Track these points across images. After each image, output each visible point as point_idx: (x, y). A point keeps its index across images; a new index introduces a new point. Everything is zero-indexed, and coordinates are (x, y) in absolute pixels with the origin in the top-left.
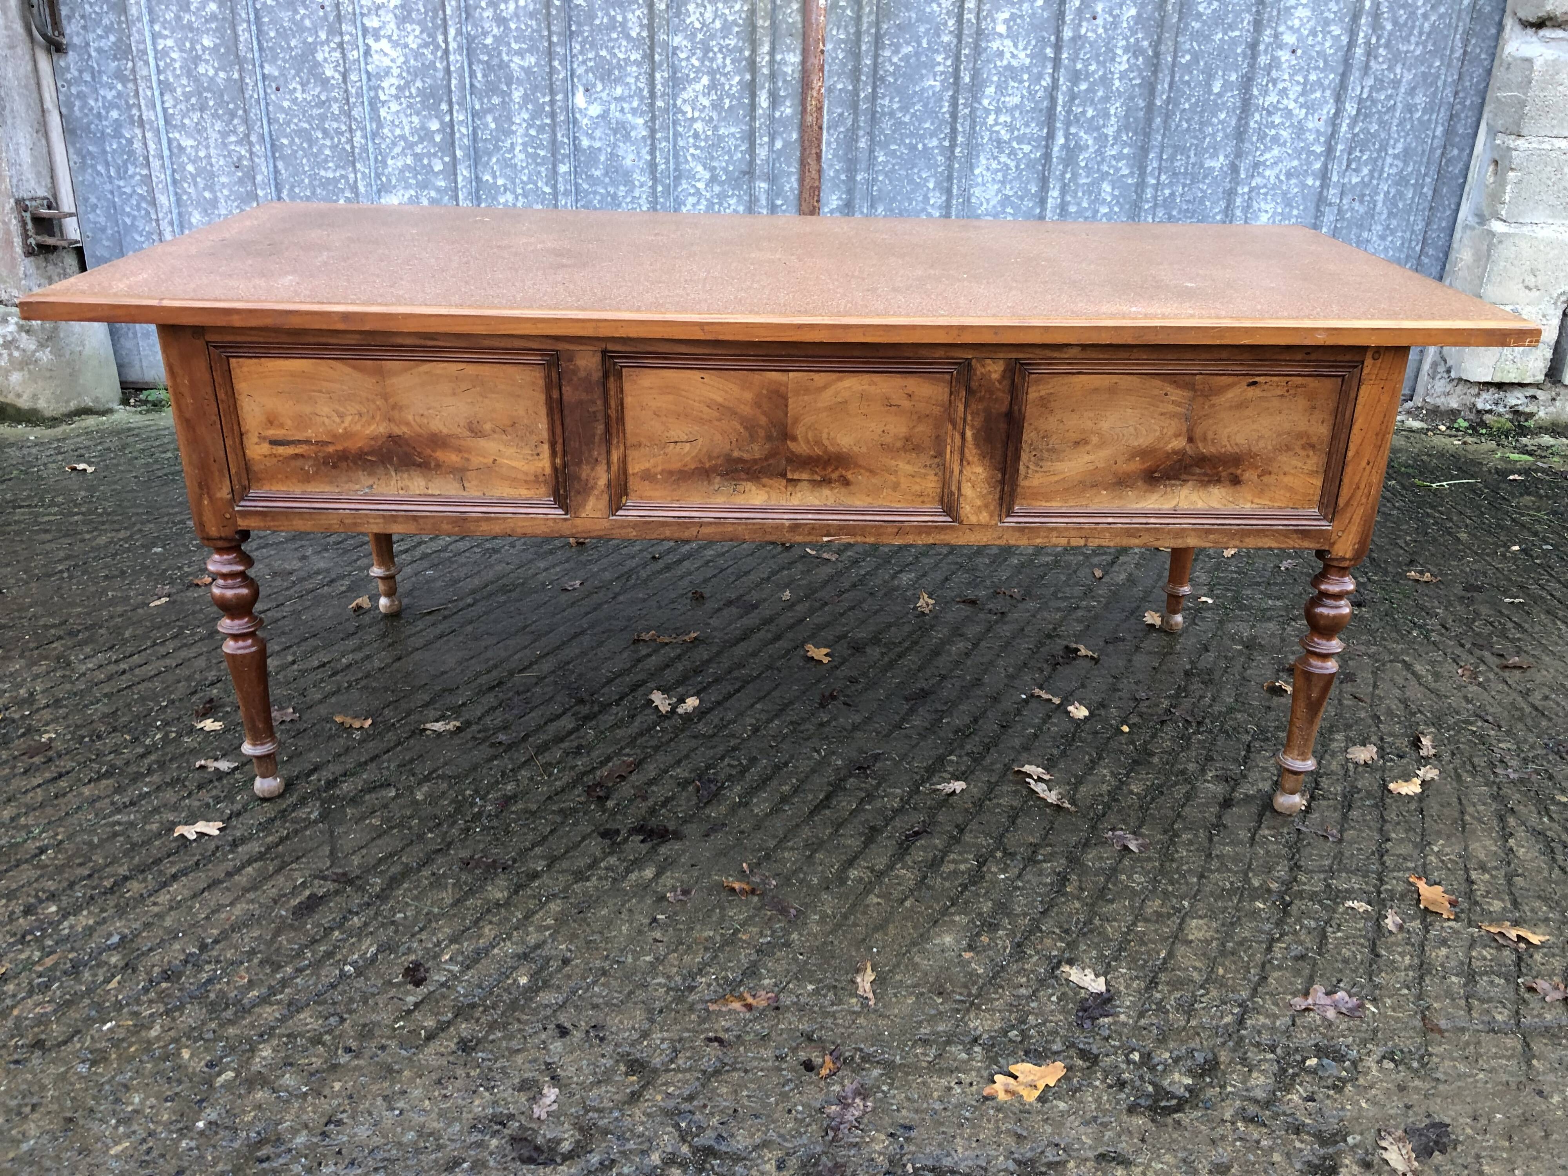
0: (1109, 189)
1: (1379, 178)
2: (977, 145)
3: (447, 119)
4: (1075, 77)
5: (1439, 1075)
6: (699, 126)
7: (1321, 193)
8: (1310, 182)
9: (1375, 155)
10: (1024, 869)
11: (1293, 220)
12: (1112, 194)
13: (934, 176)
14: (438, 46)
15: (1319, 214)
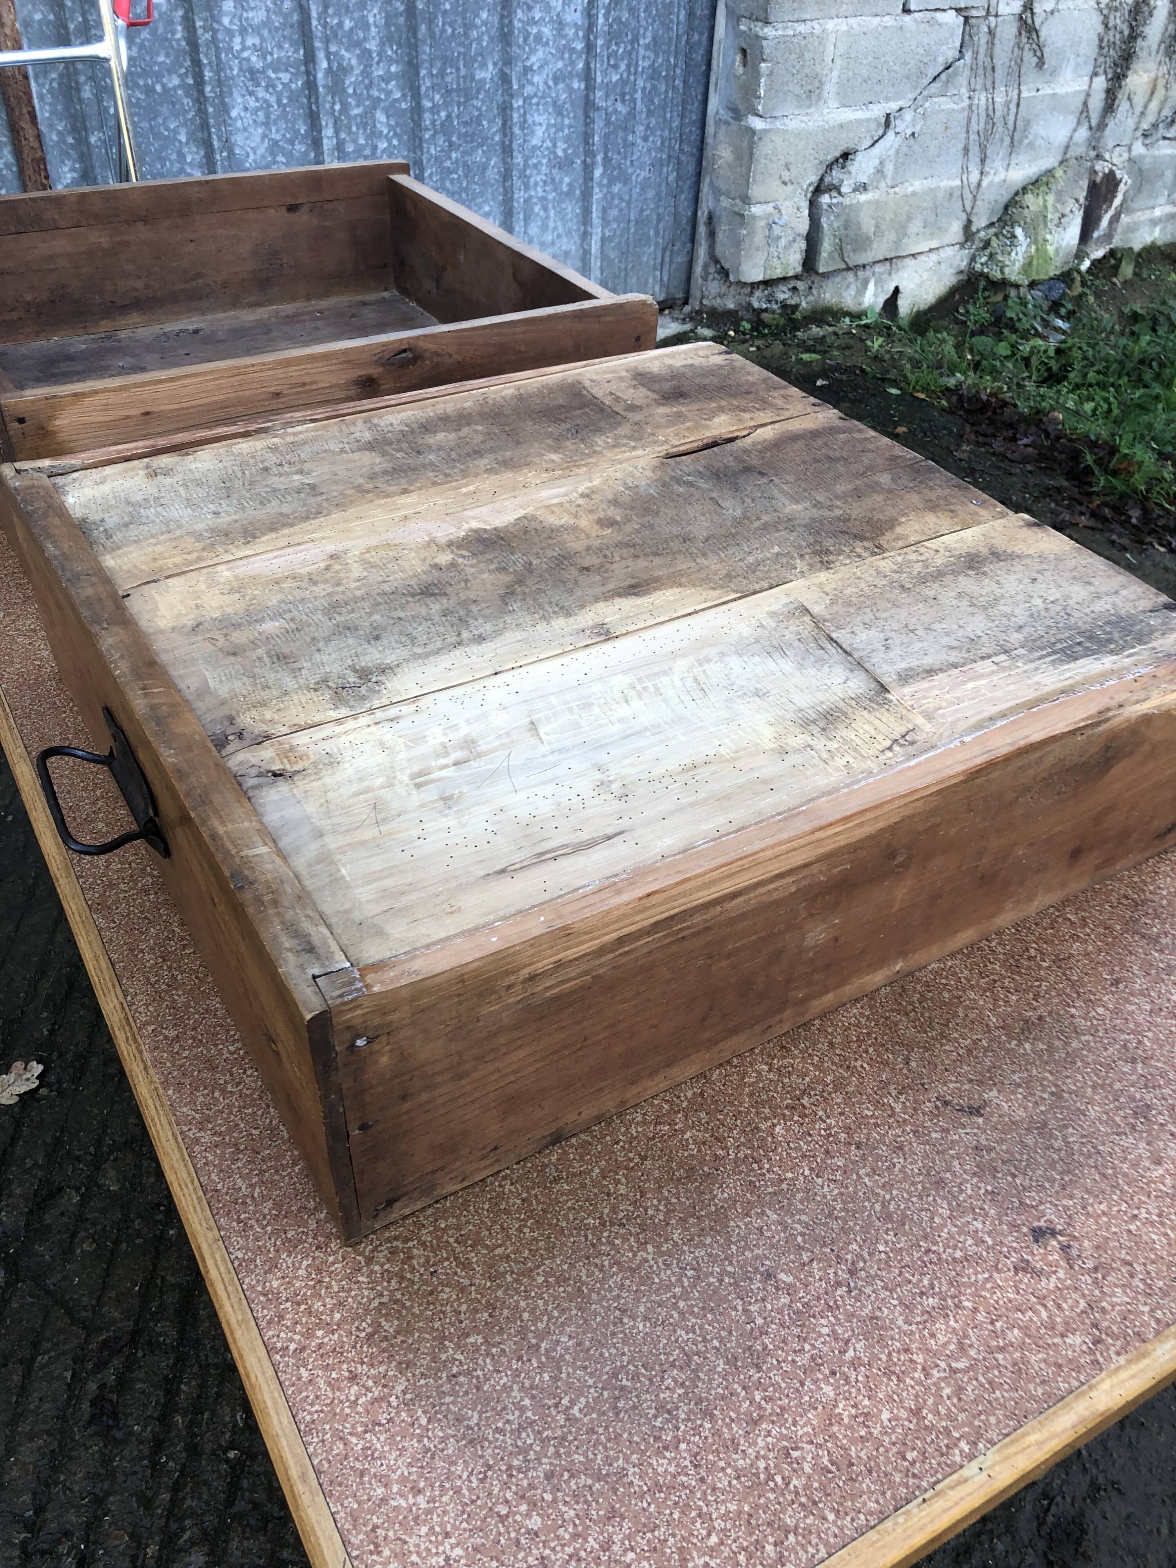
1: (635, 73)
2: (228, 78)
7: (587, 96)
8: (576, 85)
9: (629, 47)
11: (566, 131)
15: (588, 121)
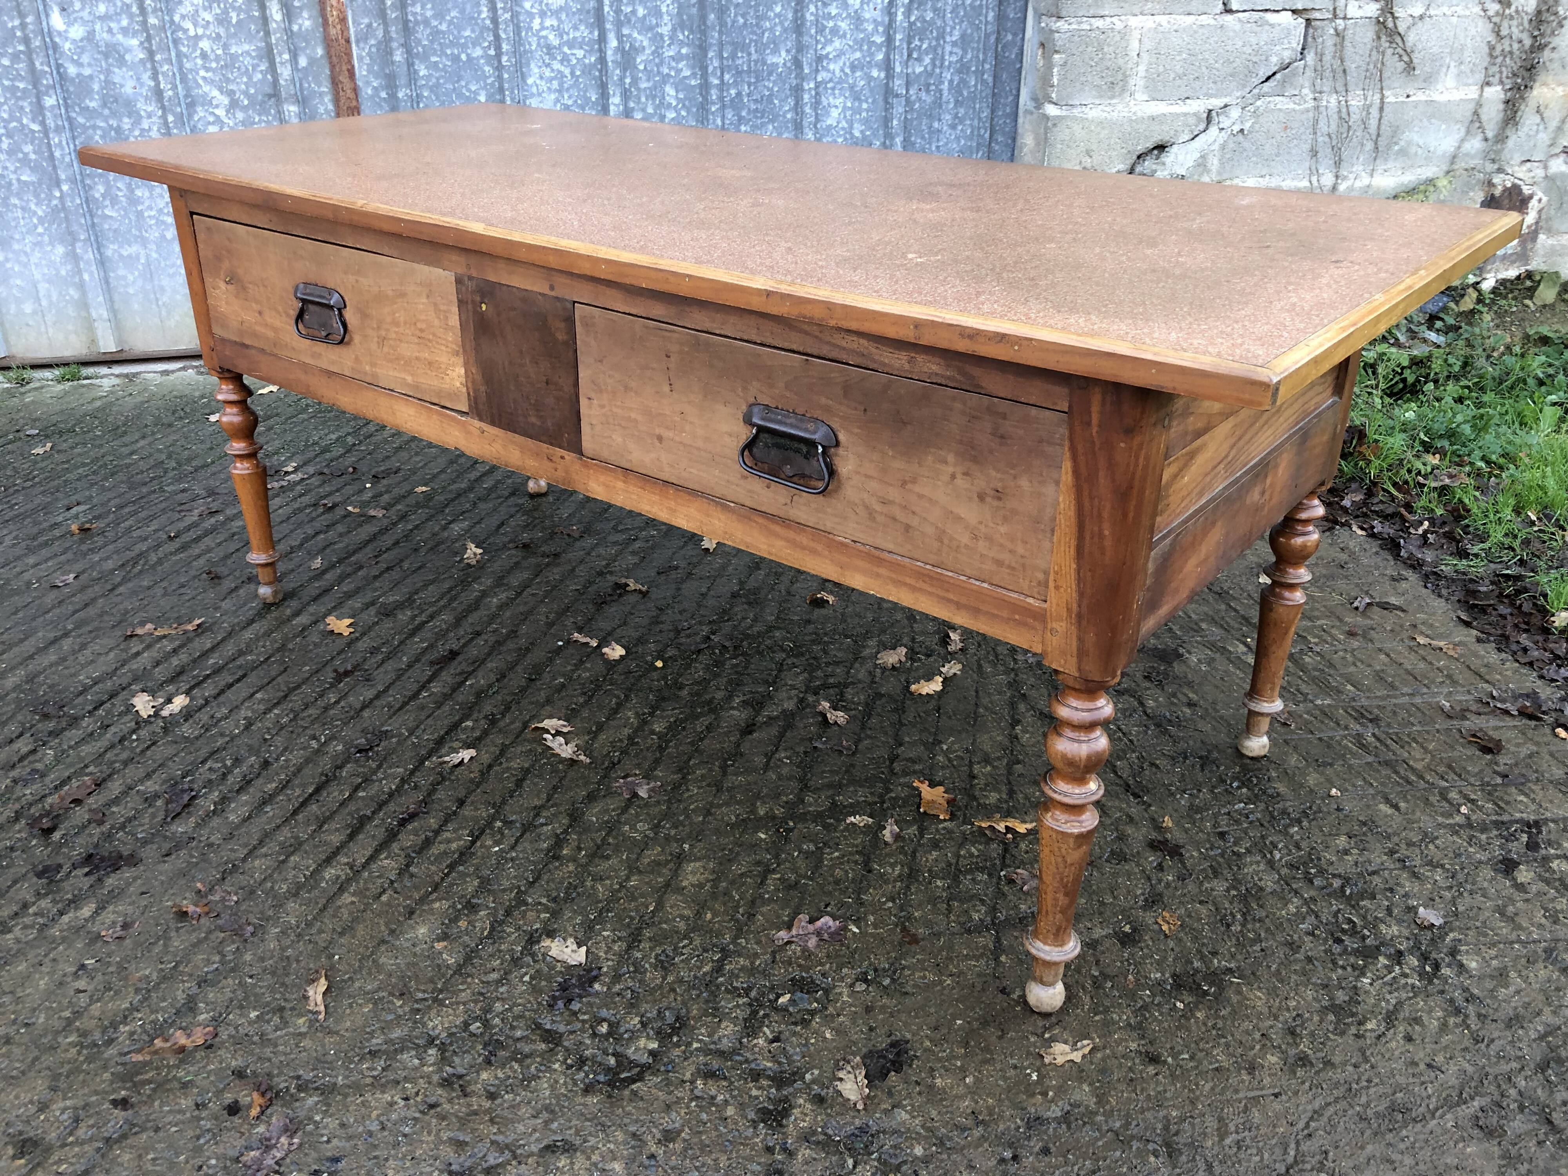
0: (672, 92)
1: (941, 66)
2: (525, 52)
5: (909, 989)
6: (205, 44)
7: (887, 84)
8: (875, 73)
9: (934, 43)
10: (521, 836)
11: (864, 114)
12: (677, 98)
13: (484, 88)
15: (888, 106)
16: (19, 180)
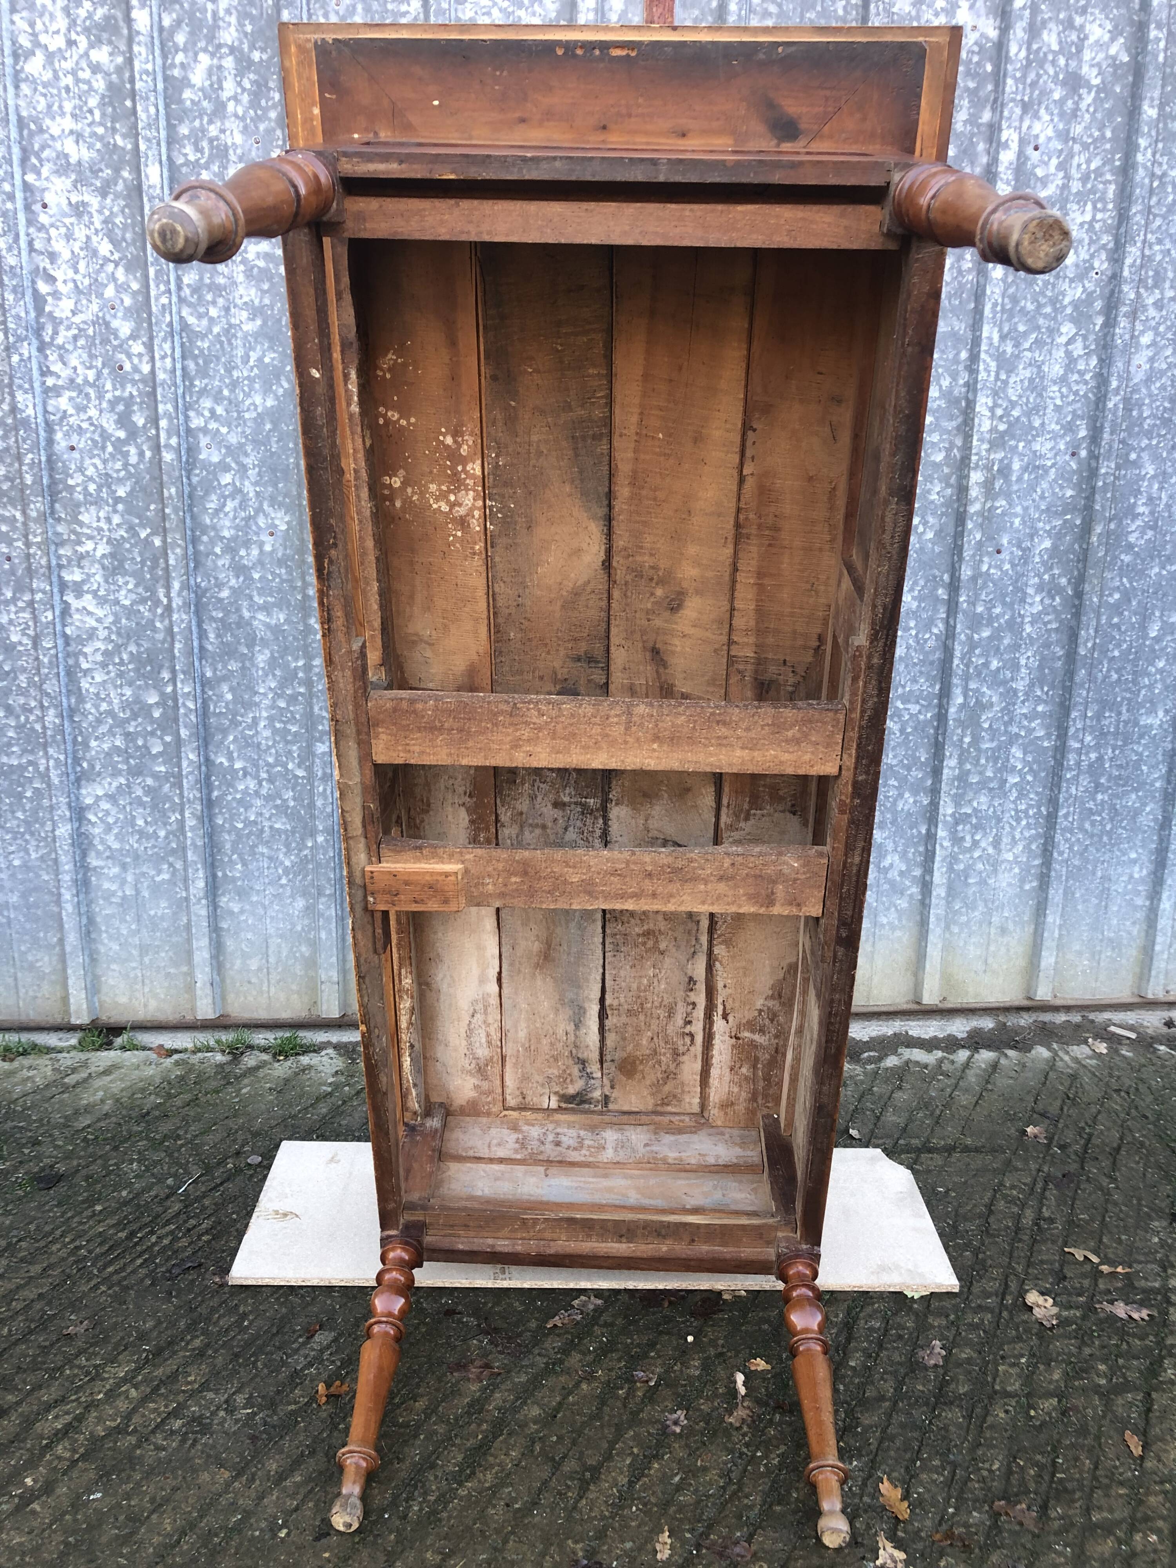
0: (1019, 755)
3: (169, 689)
4: (976, 622)
14: (157, 603)
16: (271, 827)
